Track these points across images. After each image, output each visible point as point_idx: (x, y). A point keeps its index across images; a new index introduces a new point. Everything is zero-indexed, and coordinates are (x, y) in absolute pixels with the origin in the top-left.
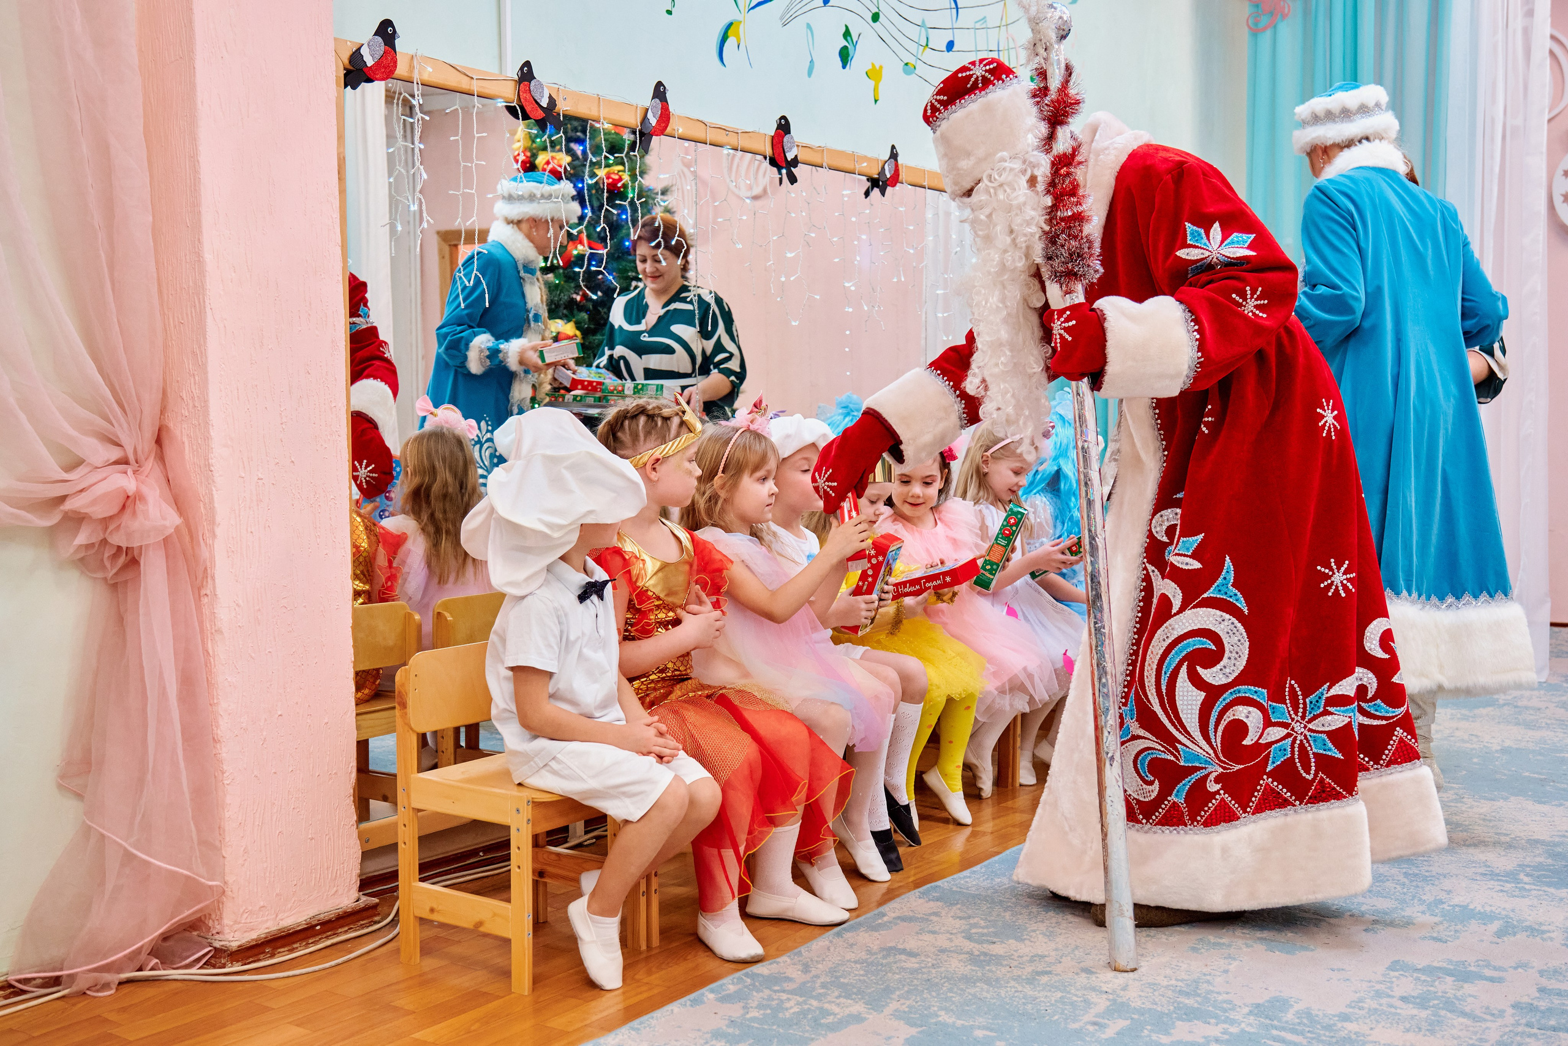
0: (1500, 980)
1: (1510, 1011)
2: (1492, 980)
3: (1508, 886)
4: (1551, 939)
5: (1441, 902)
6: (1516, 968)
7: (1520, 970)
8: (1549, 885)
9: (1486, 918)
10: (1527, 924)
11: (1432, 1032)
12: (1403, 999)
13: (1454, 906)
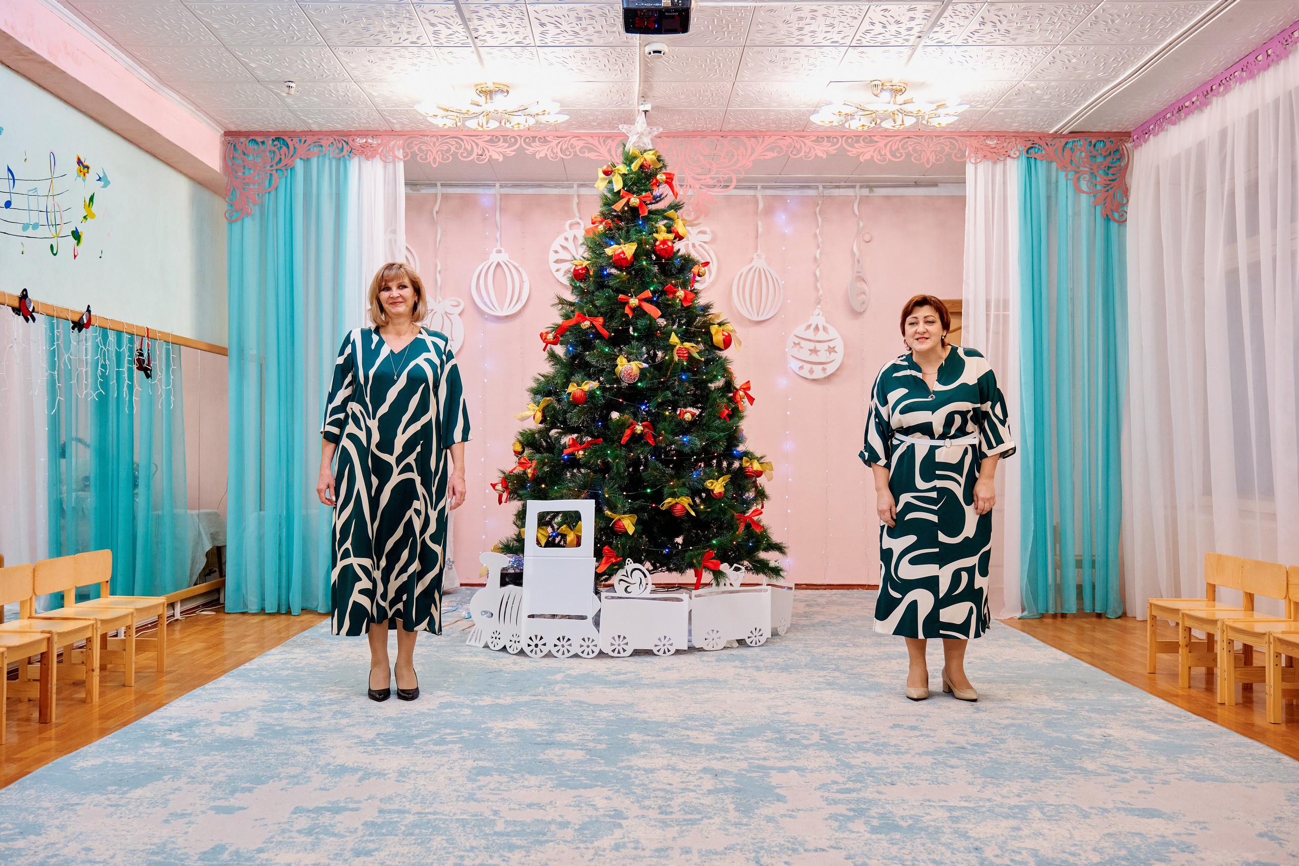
0: (357, 809)
1: (361, 827)
2: (352, 810)
3: (369, 749)
4: (389, 778)
5: (329, 764)
6: (367, 800)
7: (370, 801)
8: (393, 744)
9: (354, 770)
10: (377, 771)
11: (313, 850)
12: (299, 832)
13: (336, 766)
